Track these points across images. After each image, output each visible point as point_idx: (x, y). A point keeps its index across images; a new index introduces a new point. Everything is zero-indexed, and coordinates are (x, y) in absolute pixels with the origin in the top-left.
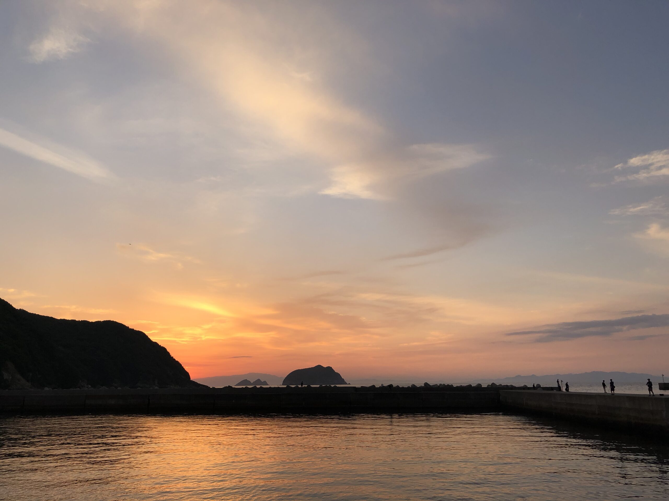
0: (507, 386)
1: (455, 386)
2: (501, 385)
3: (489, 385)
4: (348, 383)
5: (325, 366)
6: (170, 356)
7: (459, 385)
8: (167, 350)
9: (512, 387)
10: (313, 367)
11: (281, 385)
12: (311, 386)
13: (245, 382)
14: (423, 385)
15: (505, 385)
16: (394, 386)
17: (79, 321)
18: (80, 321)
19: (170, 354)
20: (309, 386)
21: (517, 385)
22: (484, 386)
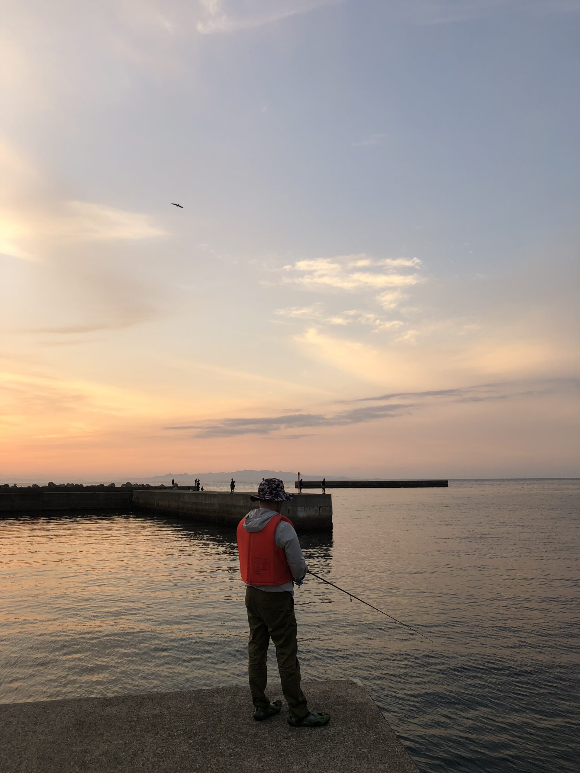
0: (143, 485)
1: (85, 486)
2: (137, 484)
3: (123, 485)
7: (89, 485)
9: (148, 487)
14: (47, 485)
15: (141, 484)
16: (11, 486)
21: (153, 485)
22: (118, 485)
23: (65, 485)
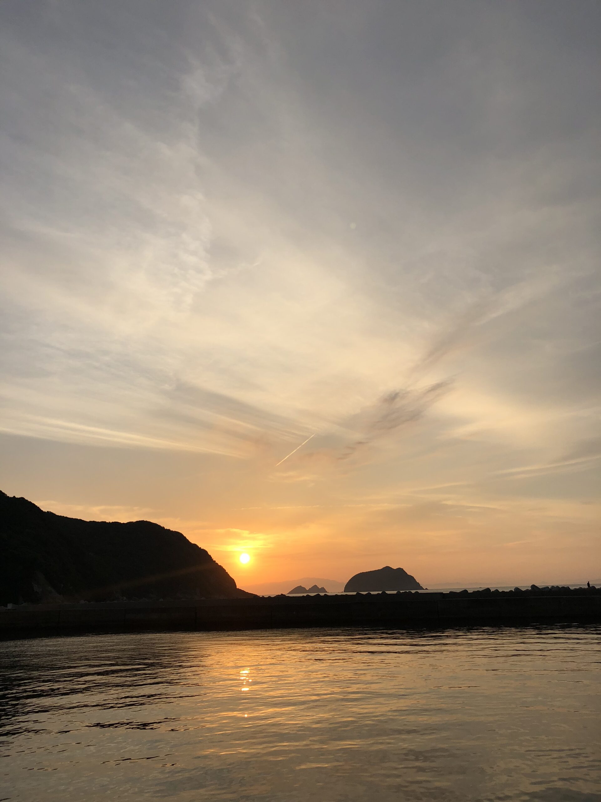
5: (395, 567)
8: (208, 553)
10: (380, 569)
13: (300, 589)
19: (211, 557)
23: (550, 587)
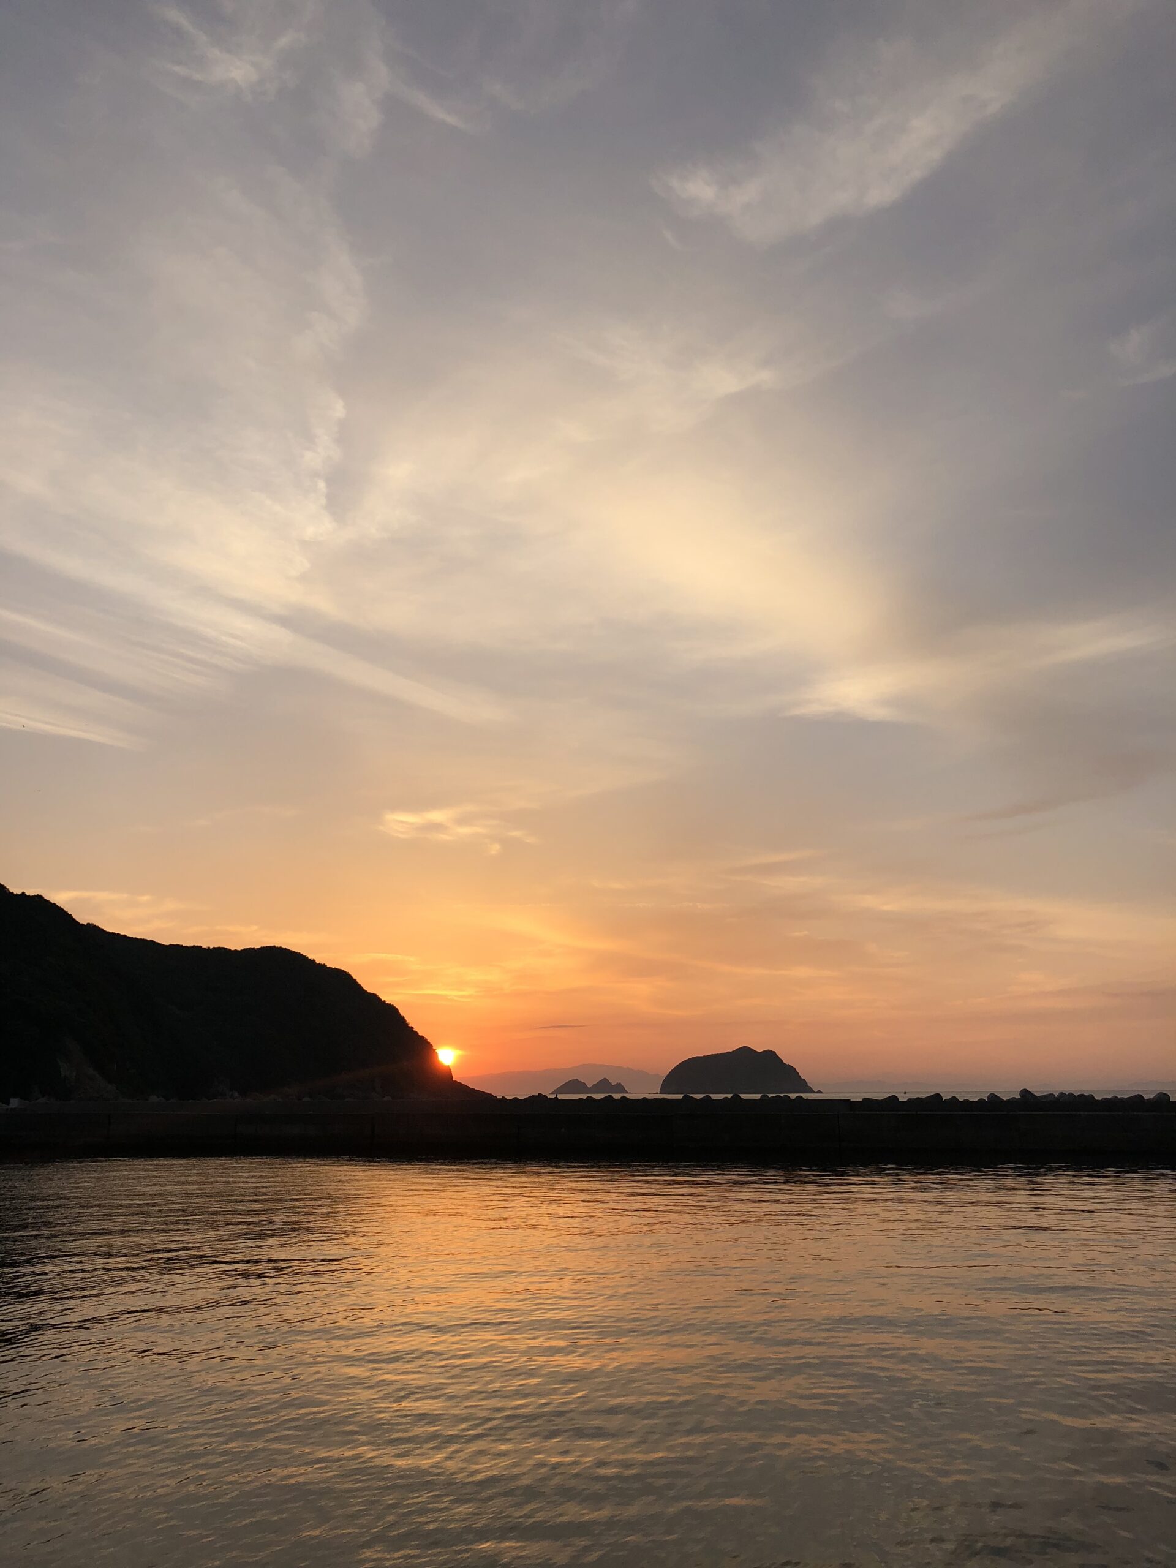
4: (816, 1091)
5: (759, 1049)
6: (407, 1024)
8: (400, 1011)
10: (731, 1051)
11: (657, 1093)
12: (742, 1096)
13: (574, 1085)
16: (946, 1097)
17: (209, 948)
18: (211, 947)
19: (405, 1020)
20: (736, 1096)
